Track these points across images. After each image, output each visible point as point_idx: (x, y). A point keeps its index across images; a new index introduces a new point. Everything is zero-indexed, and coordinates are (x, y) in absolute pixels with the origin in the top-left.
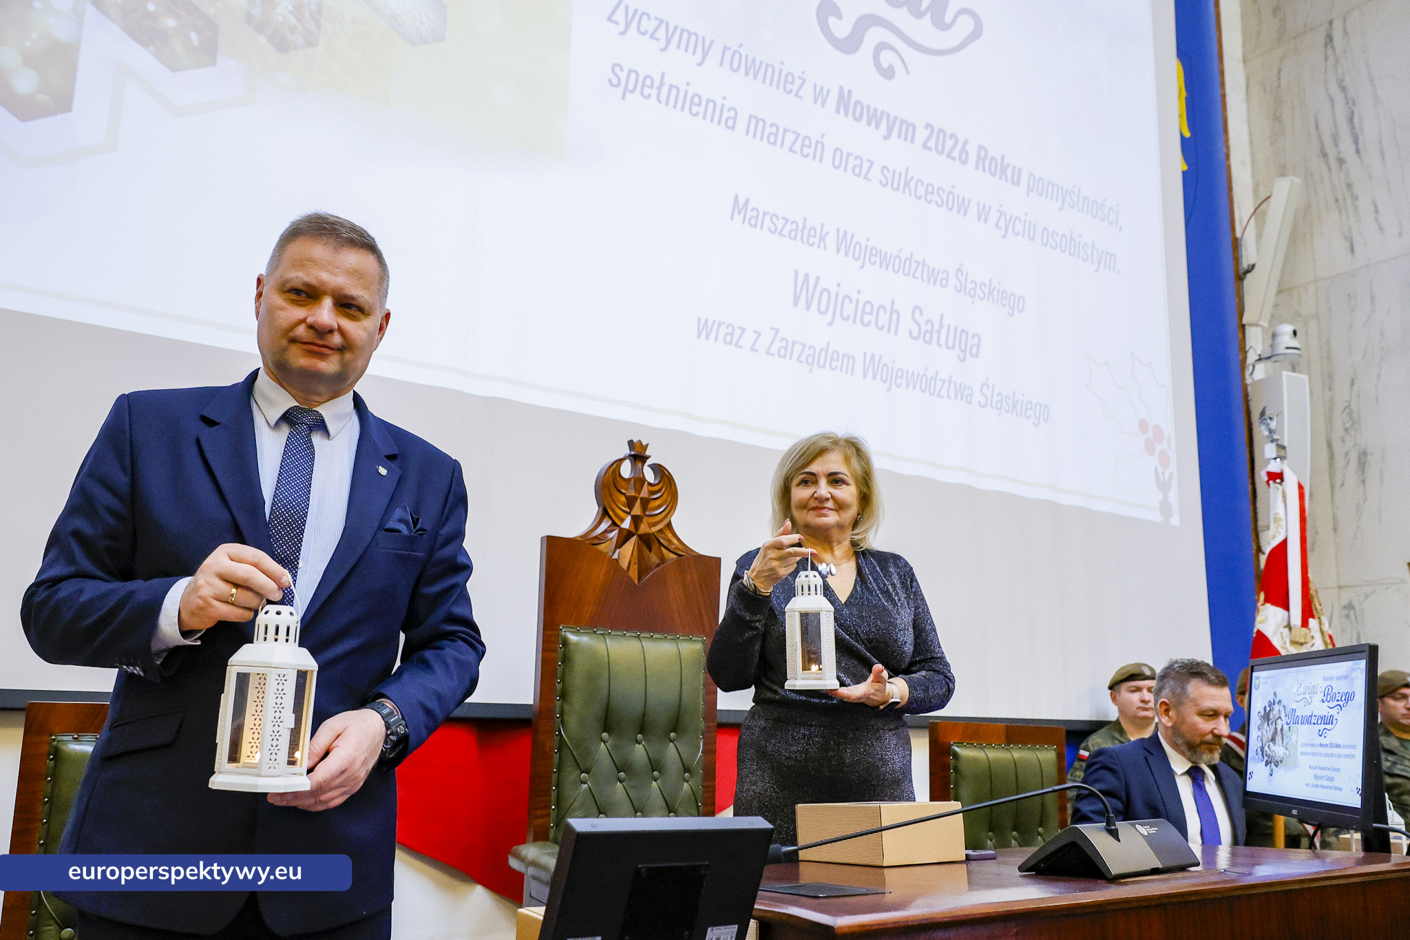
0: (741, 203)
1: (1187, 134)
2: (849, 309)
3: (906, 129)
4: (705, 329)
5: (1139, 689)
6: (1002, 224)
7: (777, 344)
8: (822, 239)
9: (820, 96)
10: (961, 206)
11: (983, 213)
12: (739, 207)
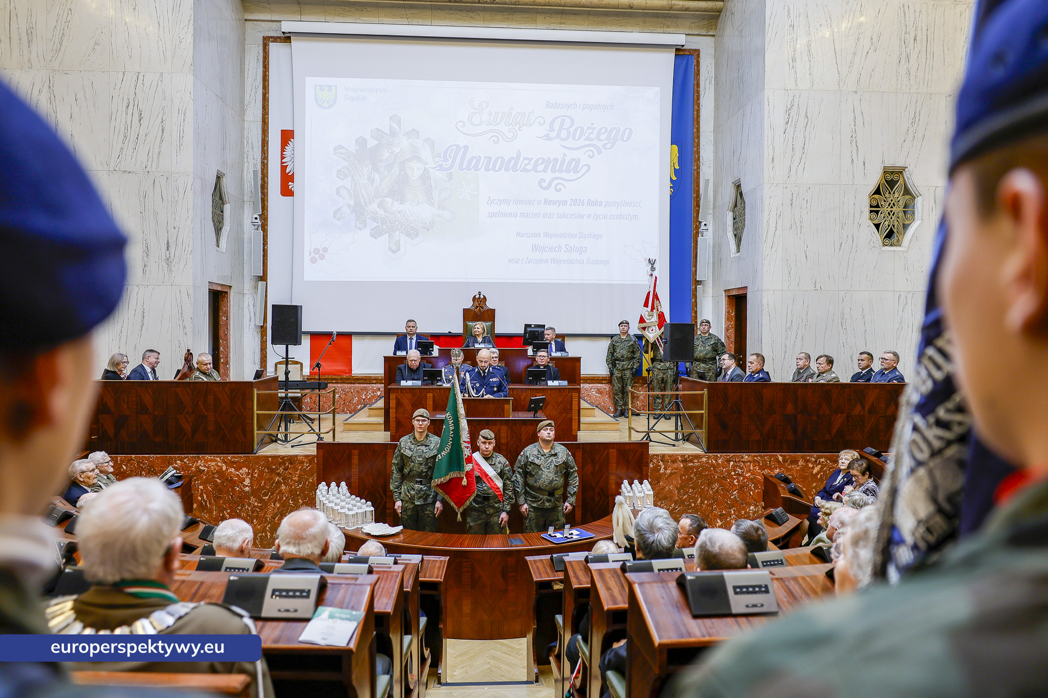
0: (519, 232)
1: (677, 167)
2: (547, 249)
3: (565, 203)
4: (510, 261)
5: (622, 326)
6: (595, 217)
7: (528, 260)
8: (540, 235)
9: (539, 203)
10: (582, 216)
11: (589, 216)
12: (518, 234)
